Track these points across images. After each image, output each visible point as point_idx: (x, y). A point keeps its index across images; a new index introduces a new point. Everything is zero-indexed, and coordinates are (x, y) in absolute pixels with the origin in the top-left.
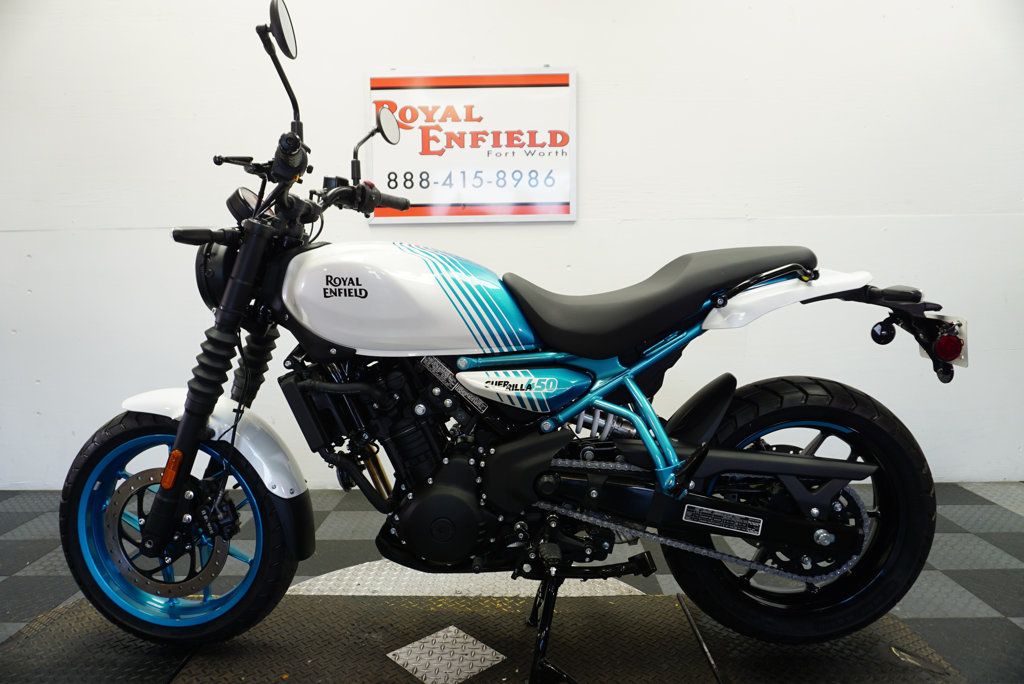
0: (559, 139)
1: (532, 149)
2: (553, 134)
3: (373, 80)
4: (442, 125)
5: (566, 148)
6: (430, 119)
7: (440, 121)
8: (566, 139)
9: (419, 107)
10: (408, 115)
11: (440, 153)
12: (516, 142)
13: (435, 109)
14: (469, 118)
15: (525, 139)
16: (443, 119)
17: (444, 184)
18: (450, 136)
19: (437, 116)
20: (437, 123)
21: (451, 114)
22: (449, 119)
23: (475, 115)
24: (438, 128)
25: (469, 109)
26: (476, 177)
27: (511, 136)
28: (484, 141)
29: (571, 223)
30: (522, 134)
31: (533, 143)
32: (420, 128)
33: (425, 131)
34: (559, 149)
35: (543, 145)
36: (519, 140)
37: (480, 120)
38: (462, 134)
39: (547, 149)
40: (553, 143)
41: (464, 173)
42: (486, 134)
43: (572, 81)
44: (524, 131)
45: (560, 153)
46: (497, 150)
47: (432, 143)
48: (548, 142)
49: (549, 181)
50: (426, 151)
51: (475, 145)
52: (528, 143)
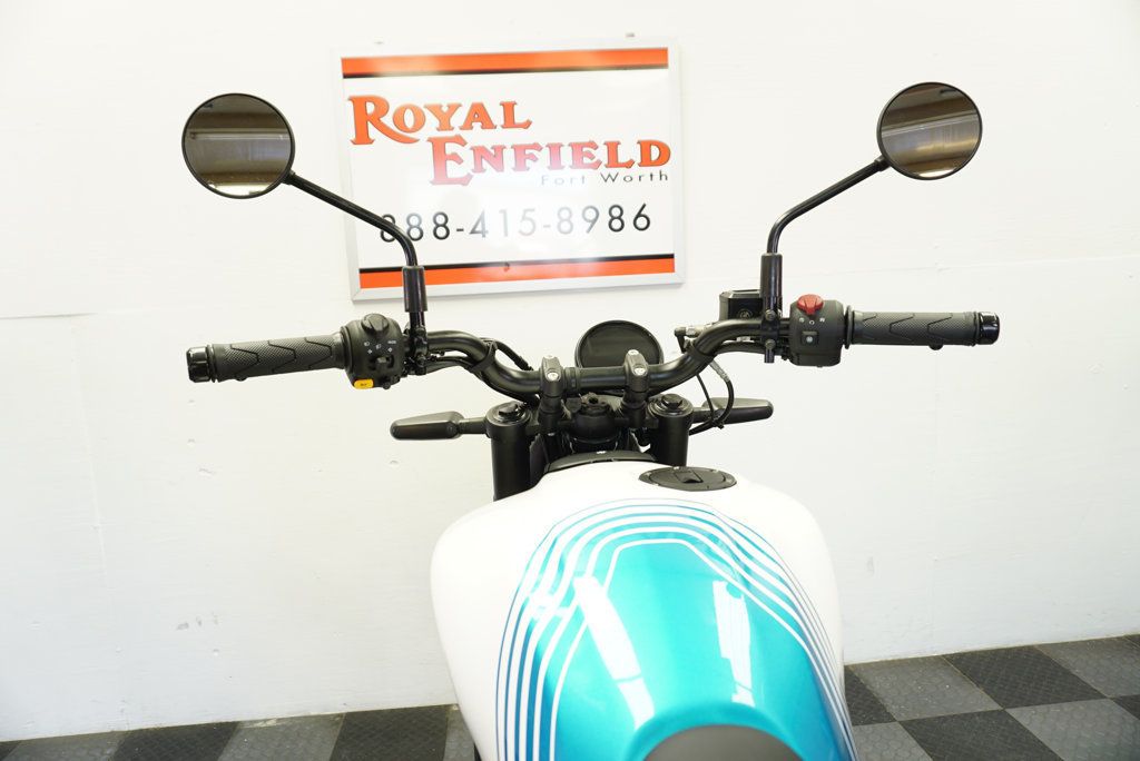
0: (655, 154)
1: (613, 171)
2: (645, 146)
3: (345, 62)
4: (465, 134)
5: (665, 168)
6: (445, 124)
7: (461, 129)
8: (665, 154)
9: (426, 107)
10: (409, 120)
11: (465, 181)
12: (587, 160)
13: (454, 108)
14: (509, 122)
15: (602, 154)
16: (467, 126)
17: (473, 232)
18: (480, 153)
19: (458, 119)
20: (456, 132)
21: (479, 114)
22: (477, 125)
23: (519, 119)
24: (460, 141)
25: (509, 108)
26: (524, 218)
27: (577, 148)
28: (534, 159)
29: (677, 285)
30: (596, 147)
31: (613, 161)
32: (431, 140)
33: (438, 146)
34: (655, 170)
35: (629, 164)
36: (592, 157)
37: (527, 125)
38: (499, 149)
39: (636, 170)
40: (646, 161)
41: (504, 212)
42: (536, 147)
43: (672, 58)
44: (600, 144)
45: (657, 176)
46: (556, 173)
47: (451, 164)
48: (638, 159)
49: (642, 222)
50: (440, 176)
51: (520, 164)
52: (605, 161)
